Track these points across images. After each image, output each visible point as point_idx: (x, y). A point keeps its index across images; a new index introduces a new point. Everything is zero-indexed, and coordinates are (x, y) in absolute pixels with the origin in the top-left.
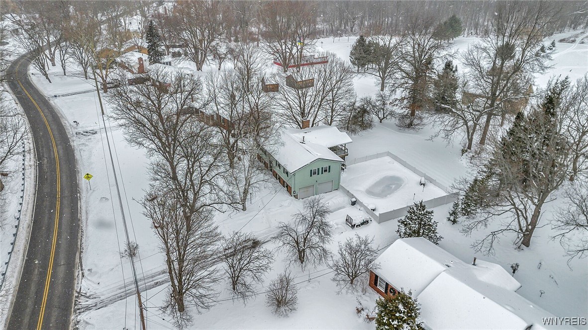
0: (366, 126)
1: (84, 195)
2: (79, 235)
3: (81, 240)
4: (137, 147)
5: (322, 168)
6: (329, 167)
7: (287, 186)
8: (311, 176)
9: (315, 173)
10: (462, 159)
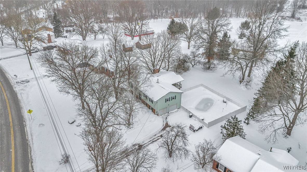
0: (186, 69)
1: (28, 123)
2: (29, 150)
3: (31, 154)
4: (67, 95)
5: (172, 97)
6: (175, 96)
7: (152, 109)
8: (166, 102)
9: (168, 100)
10: (241, 86)
